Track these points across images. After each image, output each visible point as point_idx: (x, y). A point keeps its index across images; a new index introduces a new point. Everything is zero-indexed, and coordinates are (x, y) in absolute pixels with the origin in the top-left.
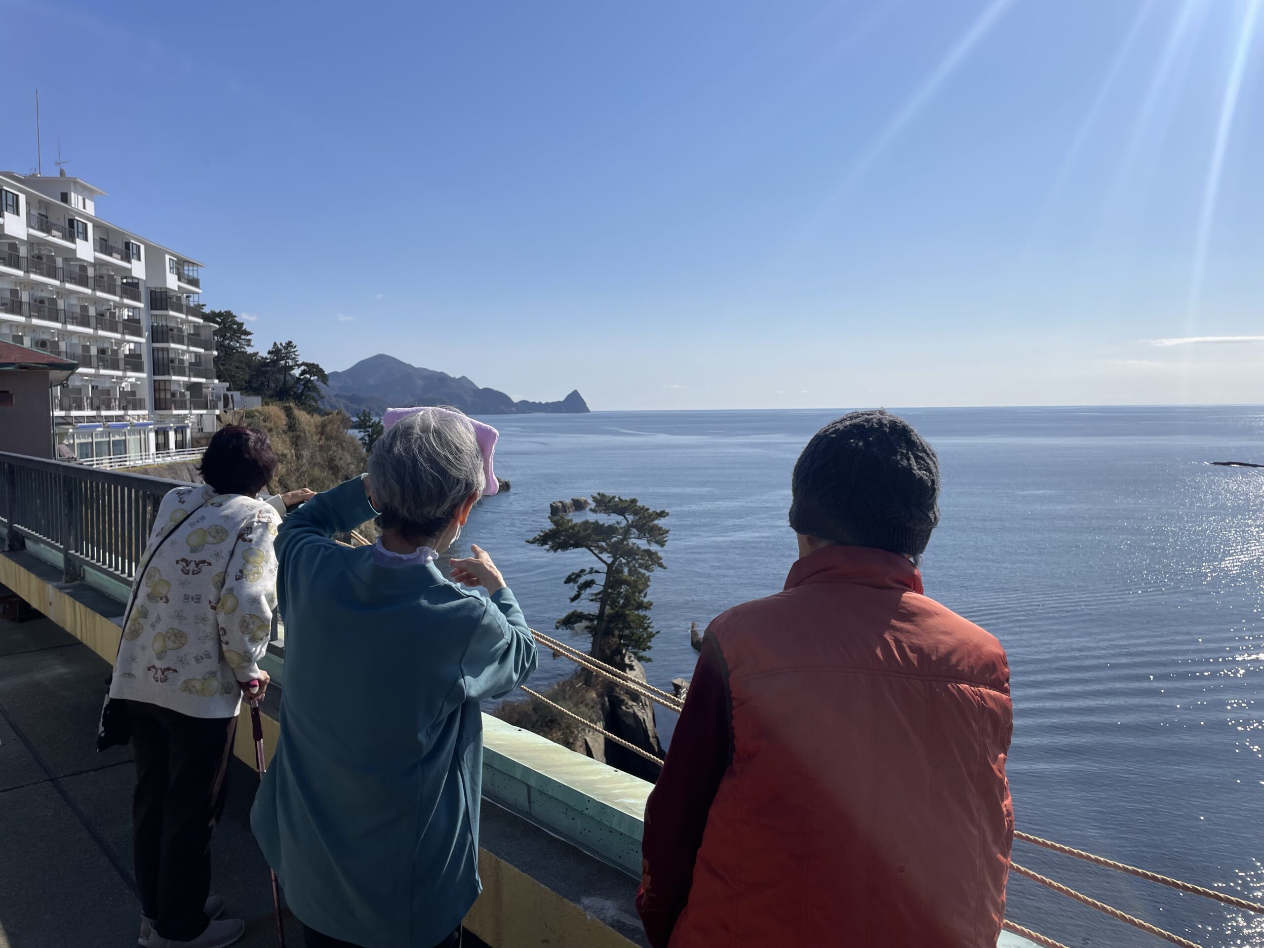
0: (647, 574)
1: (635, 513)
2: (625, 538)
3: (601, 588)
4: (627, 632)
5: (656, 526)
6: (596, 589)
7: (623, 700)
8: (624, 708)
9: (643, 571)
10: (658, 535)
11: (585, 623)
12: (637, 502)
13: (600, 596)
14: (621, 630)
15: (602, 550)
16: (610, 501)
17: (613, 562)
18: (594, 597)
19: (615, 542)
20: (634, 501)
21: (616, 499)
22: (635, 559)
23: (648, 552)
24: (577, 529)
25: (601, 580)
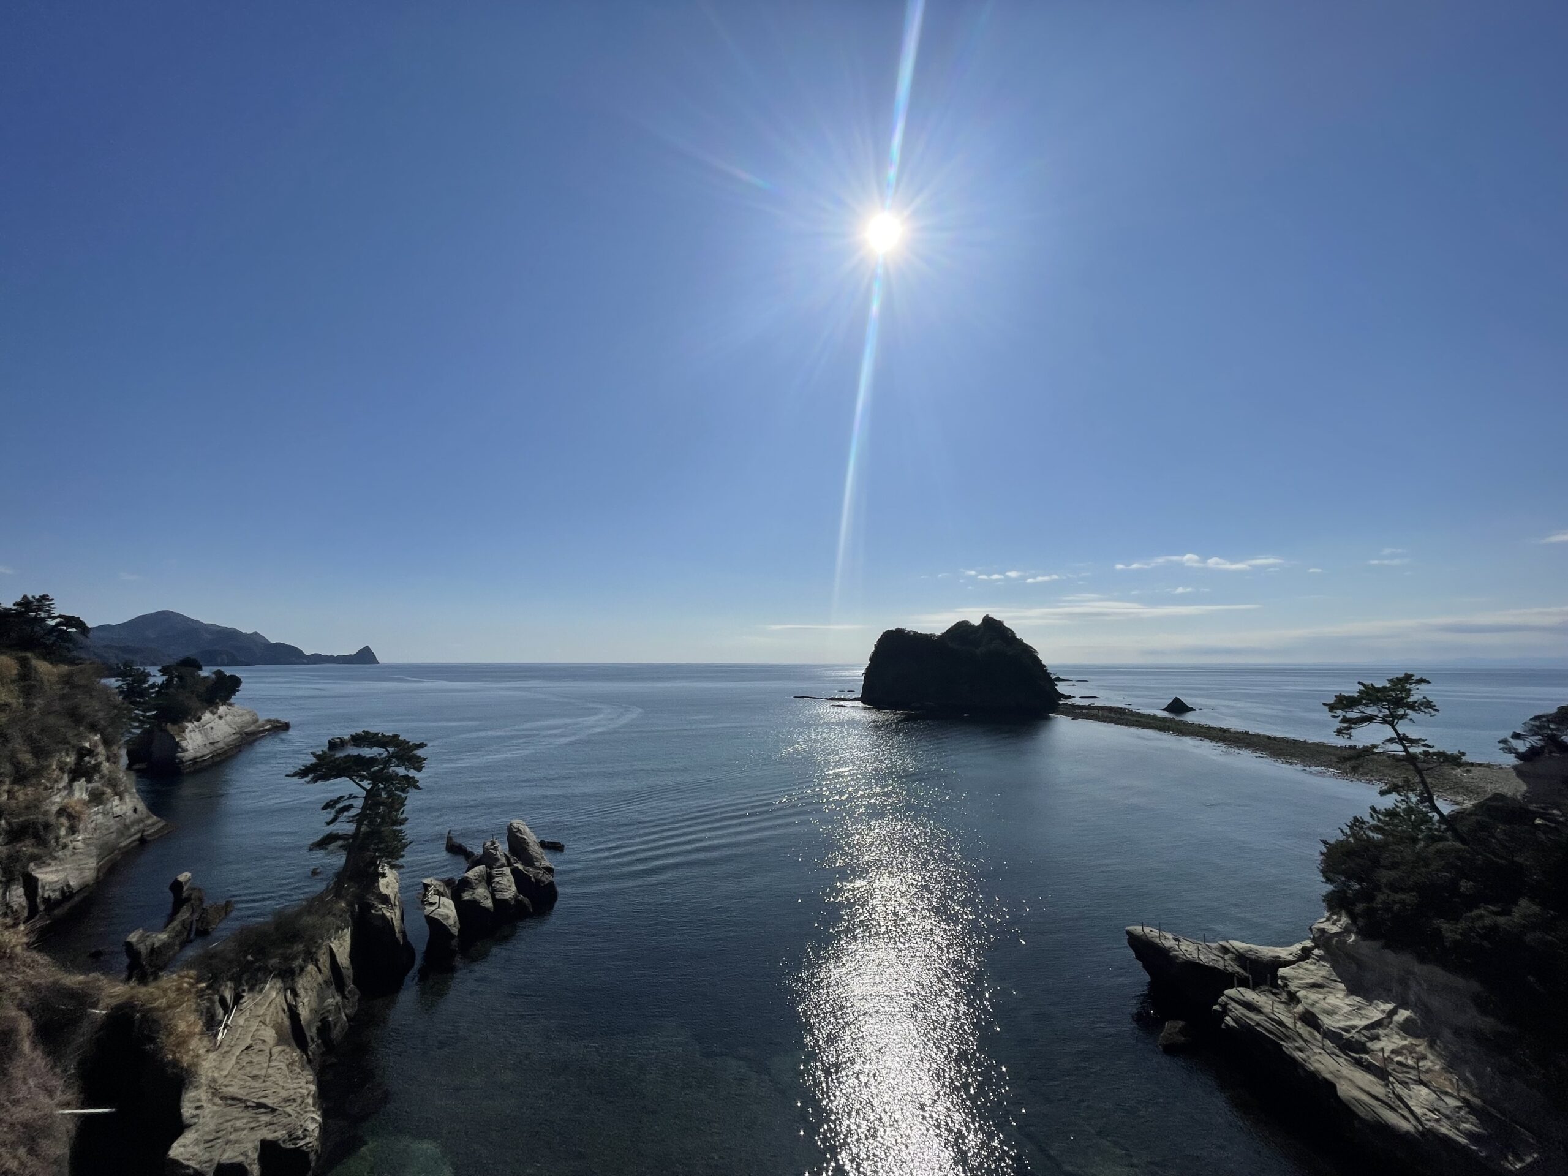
0: (403, 795)
1: (396, 746)
2: (385, 767)
3: (359, 811)
4: (382, 846)
5: (415, 755)
6: (353, 812)
7: (374, 904)
8: (373, 911)
9: (399, 793)
10: (418, 763)
11: (340, 843)
12: (399, 736)
13: (357, 818)
14: (375, 844)
15: (363, 778)
16: (373, 737)
17: (372, 788)
18: (351, 819)
19: (374, 771)
20: (396, 736)
21: (380, 735)
22: (392, 784)
23: (406, 777)
24: (338, 762)
25: (359, 803)
